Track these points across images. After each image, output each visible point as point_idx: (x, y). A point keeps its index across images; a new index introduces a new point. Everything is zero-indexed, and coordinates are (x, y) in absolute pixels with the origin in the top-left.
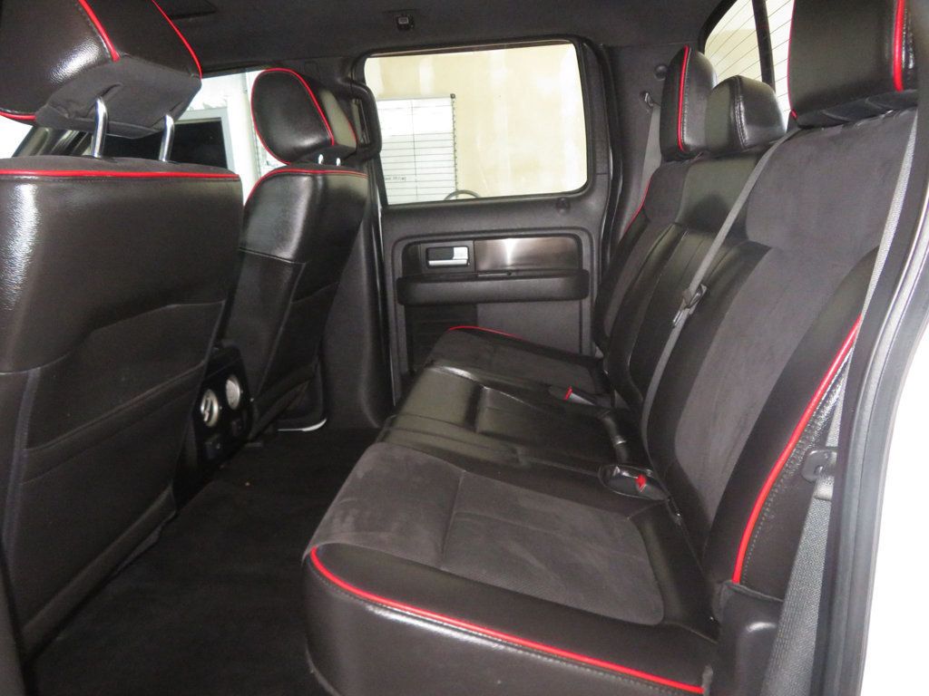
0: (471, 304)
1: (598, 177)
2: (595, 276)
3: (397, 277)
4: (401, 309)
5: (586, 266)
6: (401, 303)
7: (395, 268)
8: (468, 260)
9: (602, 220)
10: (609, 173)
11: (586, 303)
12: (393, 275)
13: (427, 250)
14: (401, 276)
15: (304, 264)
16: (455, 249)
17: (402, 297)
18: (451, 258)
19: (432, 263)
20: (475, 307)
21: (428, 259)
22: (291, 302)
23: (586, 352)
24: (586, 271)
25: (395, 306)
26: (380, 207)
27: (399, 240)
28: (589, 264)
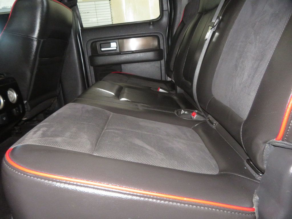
0: (119, 64)
1: (165, 11)
2: (165, 51)
3: (89, 56)
4: (92, 68)
5: (162, 47)
6: (92, 66)
7: (88, 53)
8: (117, 48)
9: (167, 28)
10: (168, 10)
11: (163, 62)
12: (88, 54)
13: (100, 44)
14: (91, 55)
15: (42, 40)
16: (111, 43)
17: (92, 63)
18: (110, 47)
19: (103, 49)
20: (121, 66)
21: (101, 48)
22: (38, 58)
23: (163, 79)
24: (162, 49)
25: (89, 67)
26: (80, 28)
27: (89, 41)
28: (163, 46)
